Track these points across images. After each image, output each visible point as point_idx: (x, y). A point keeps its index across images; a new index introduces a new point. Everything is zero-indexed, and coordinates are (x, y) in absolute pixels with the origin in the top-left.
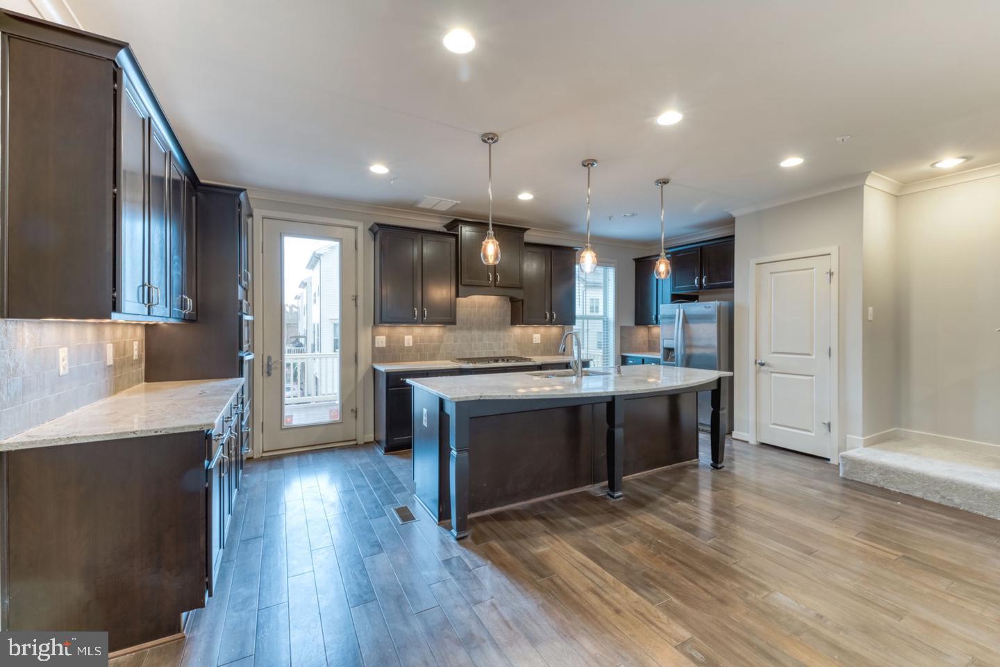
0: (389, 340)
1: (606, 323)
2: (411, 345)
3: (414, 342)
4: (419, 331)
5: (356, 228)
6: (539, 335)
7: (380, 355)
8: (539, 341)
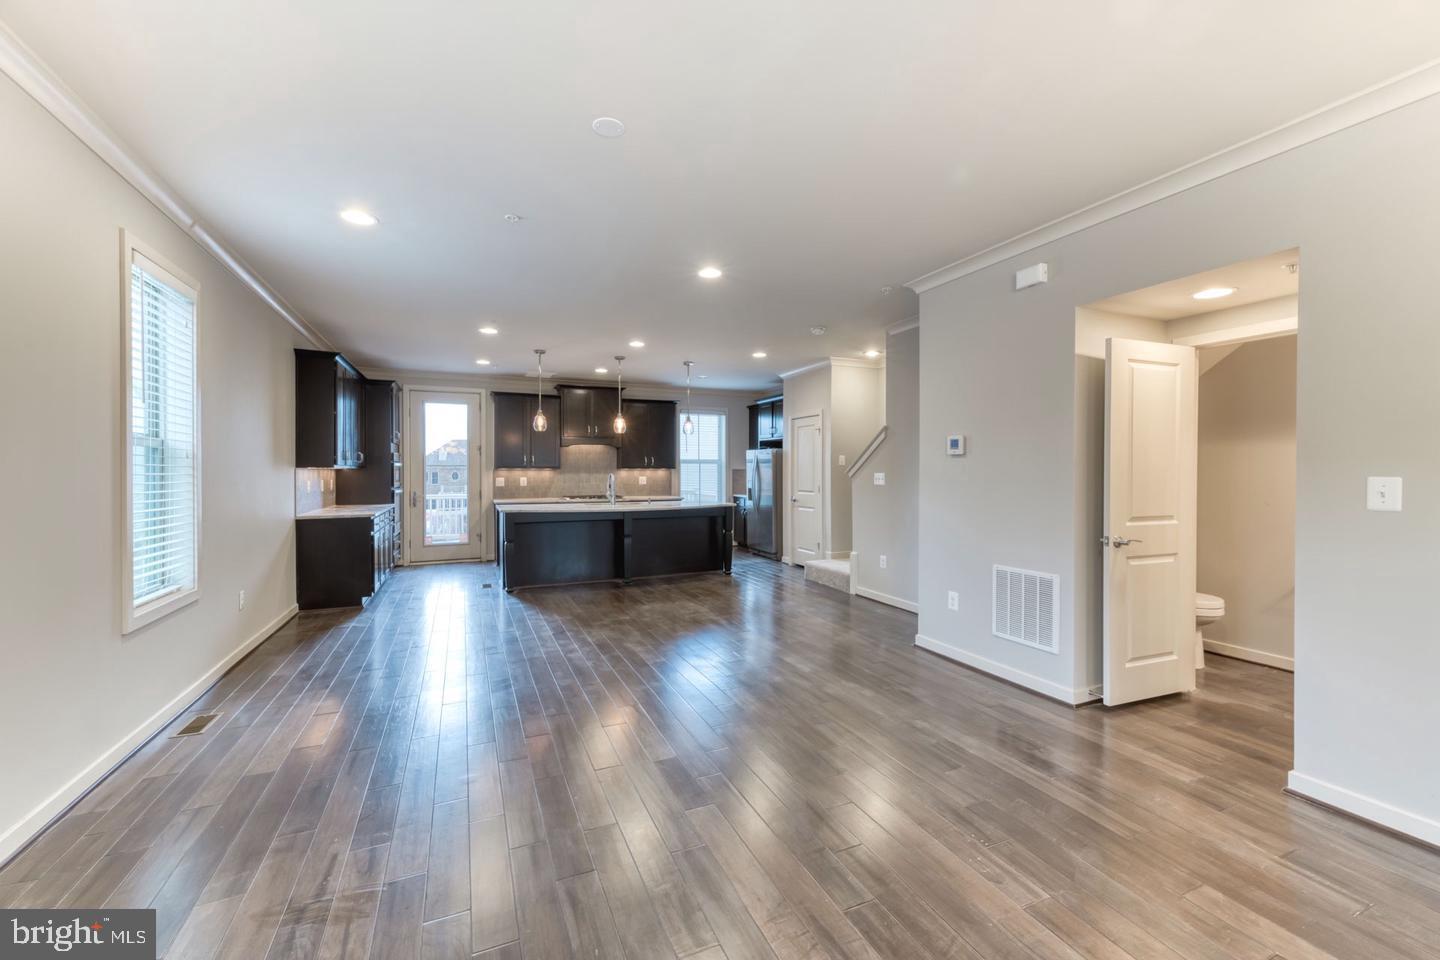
0: (507, 481)
1: (720, 467)
2: (526, 484)
3: (528, 482)
4: (532, 473)
5: (480, 394)
6: (645, 477)
7: (499, 492)
8: (645, 483)
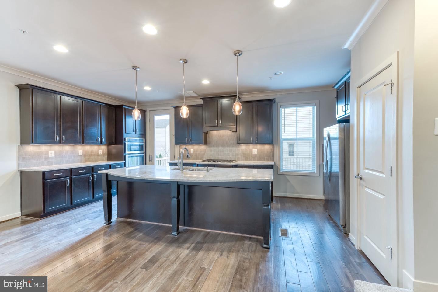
1: (314, 142)
2: (193, 153)
4: (196, 147)
6: (256, 150)
8: (256, 153)
